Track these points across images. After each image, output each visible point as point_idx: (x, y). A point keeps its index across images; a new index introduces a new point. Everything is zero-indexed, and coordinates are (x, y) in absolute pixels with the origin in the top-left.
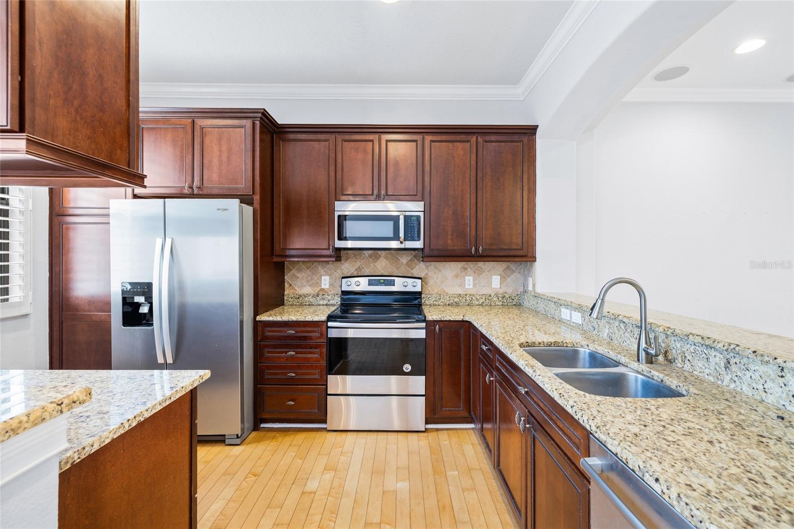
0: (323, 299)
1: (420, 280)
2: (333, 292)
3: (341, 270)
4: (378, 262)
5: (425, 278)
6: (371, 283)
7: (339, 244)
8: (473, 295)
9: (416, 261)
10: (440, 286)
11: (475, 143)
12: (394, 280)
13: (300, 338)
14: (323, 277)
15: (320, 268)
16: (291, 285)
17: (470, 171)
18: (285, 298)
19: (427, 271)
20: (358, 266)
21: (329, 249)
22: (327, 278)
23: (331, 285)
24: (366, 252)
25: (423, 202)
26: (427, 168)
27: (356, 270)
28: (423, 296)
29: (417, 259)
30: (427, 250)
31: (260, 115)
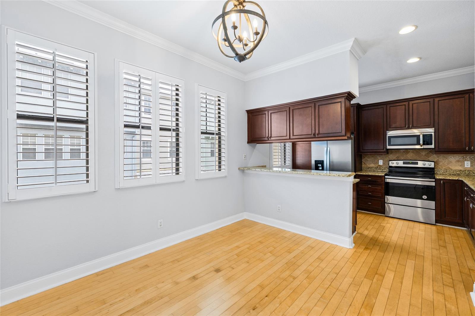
0: (380, 169)
1: (434, 163)
2: (384, 166)
3: (389, 157)
4: (408, 154)
5: (437, 162)
6: (404, 163)
7: (389, 147)
8: (471, 171)
9: (431, 154)
10: (447, 166)
11: (468, 99)
12: (418, 162)
13: (373, 181)
14: (380, 161)
15: (378, 157)
16: (365, 163)
17: (465, 111)
18: (363, 168)
19: (438, 158)
20: (397, 156)
21: (384, 149)
22: (382, 161)
23: (383, 163)
24: (401, 150)
25: (434, 128)
26: (436, 113)
27: (396, 157)
28: (435, 170)
29: (432, 153)
30: (437, 149)
31: (356, 105)
